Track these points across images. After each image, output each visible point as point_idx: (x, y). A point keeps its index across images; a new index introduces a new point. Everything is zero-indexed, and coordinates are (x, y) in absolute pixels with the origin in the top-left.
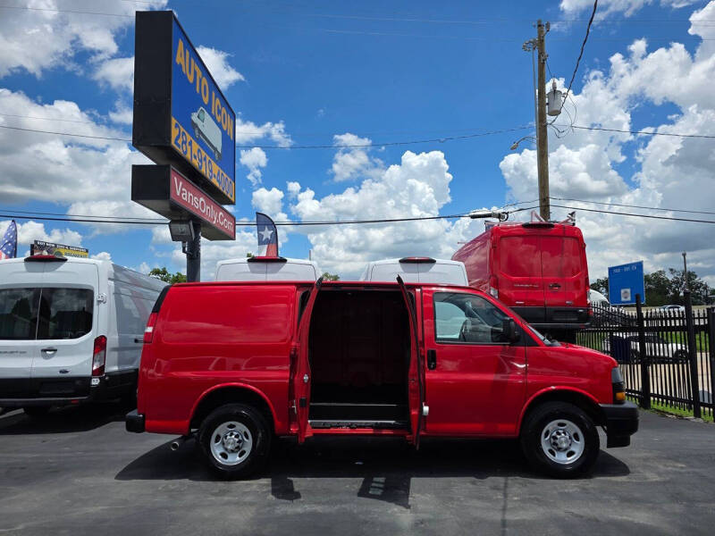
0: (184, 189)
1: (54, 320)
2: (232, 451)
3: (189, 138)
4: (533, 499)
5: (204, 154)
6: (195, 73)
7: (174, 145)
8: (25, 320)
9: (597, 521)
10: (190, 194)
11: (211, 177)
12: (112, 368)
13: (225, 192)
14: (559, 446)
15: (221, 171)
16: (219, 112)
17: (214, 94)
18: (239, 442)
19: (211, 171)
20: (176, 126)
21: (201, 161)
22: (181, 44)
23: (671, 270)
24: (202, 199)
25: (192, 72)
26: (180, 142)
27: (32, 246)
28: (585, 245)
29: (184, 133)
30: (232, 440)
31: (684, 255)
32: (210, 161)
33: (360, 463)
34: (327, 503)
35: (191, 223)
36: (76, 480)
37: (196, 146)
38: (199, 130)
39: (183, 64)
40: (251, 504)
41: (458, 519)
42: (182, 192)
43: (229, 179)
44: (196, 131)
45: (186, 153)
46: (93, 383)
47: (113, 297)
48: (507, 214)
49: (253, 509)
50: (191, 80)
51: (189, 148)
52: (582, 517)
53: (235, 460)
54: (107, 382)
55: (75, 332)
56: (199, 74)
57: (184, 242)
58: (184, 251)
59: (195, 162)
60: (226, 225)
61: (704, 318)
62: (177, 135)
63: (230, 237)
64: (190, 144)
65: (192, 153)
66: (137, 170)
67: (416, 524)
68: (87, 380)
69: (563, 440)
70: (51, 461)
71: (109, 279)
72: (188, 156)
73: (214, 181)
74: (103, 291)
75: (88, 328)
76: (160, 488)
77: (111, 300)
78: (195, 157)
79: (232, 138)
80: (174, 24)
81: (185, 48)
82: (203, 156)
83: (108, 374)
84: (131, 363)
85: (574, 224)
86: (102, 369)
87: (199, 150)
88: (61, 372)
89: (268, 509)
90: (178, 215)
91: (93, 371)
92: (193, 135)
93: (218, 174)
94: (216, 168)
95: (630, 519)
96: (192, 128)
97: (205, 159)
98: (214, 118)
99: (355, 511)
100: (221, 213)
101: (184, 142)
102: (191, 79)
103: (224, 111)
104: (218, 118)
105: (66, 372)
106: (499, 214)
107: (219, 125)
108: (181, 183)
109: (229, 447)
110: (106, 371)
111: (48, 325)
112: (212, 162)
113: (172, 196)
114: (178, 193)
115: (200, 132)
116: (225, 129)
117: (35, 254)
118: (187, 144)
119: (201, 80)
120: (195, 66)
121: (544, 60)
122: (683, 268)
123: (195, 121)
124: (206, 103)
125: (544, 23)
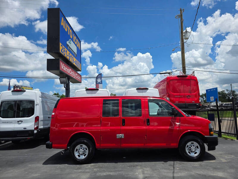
0: (64, 67)
1: (22, 111)
2: (82, 154)
3: (66, 49)
4: (183, 169)
5: (71, 55)
6: (68, 28)
7: (61, 52)
8: (12, 111)
9: (206, 176)
10: (66, 68)
11: (73, 62)
12: (41, 127)
13: (78, 67)
14: (192, 151)
15: (77, 60)
16: (76, 41)
17: (74, 35)
18: (84, 151)
19: (73, 60)
20: (61, 46)
21: (70, 57)
22: (63, 19)
23: (227, 90)
24: (70, 70)
27: (14, 87)
28: (198, 82)
29: (64, 48)
30: (81, 151)
31: (231, 85)
32: (73, 57)
33: (125, 158)
34: (114, 171)
35: (67, 78)
36: (30, 165)
37: (68, 52)
39: (64, 25)
40: (88, 172)
41: (158, 176)
42: (63, 67)
43: (79, 63)
44: (68, 47)
45: (65, 55)
46: (35, 132)
47: (41, 103)
48: (172, 72)
49: (89, 174)
51: (66, 53)
52: (200, 174)
53: (83, 157)
54: (39, 131)
55: (28, 115)
56: (69, 28)
57: (64, 84)
58: (64, 87)
59: (68, 58)
60: (78, 78)
62: (62, 48)
63: (80, 82)
64: (66, 51)
65: (67, 54)
66: (49, 60)
69: (193, 148)
70: (21, 159)
71: (40, 97)
73: (74, 64)
74: (38, 101)
75: (33, 114)
76: (58, 167)
77: (41, 104)
78: (68, 56)
79: (80, 49)
80: (60, 12)
83: (39, 129)
84: (47, 125)
85: (194, 75)
86: (37, 127)
87: (69, 54)
88: (24, 128)
90: (62, 75)
91: (35, 128)
93: (76, 61)
94: (75, 59)
95: (217, 175)
96: (67, 46)
97: (71, 56)
98: (74, 43)
99: (123, 174)
100: (76, 74)
101: (64, 51)
102: (66, 30)
103: (77, 40)
104: (76, 43)
105: (26, 128)
106: (169, 73)
107: (76, 45)
108: (63, 65)
109: (81, 153)
110: (39, 128)
111: (19, 113)
112: (74, 57)
113: (60, 69)
114: (62, 68)
115: (70, 48)
116: (78, 46)
117: (15, 89)
118: (65, 52)
119: (69, 30)
120: (67, 26)
121: (182, 21)
122: (231, 89)
123: (68, 44)
124: (72, 38)
125: (182, 9)
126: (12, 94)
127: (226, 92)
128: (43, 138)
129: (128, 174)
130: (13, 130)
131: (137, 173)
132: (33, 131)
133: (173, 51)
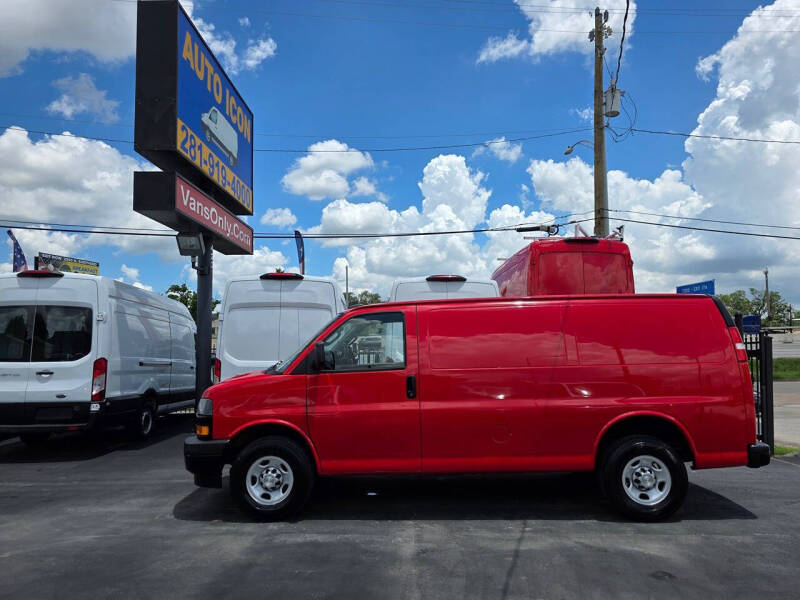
0: (191, 199)
1: (52, 341)
3: (198, 141)
5: (216, 159)
6: (206, 68)
7: (181, 150)
8: (20, 340)
10: (199, 204)
11: (224, 185)
12: (113, 393)
13: (241, 201)
15: (237, 178)
16: (235, 112)
17: (228, 92)
19: (224, 178)
20: (183, 128)
21: (212, 166)
22: (188, 38)
23: (752, 290)
24: (213, 210)
25: (203, 68)
26: (187, 146)
27: (36, 259)
28: (632, 263)
29: (192, 136)
31: (766, 273)
32: (223, 168)
33: (374, 494)
34: (329, 533)
35: (201, 236)
36: (69, 509)
37: (206, 150)
38: (211, 132)
39: (191, 60)
40: (251, 534)
41: (463, 549)
42: (189, 201)
43: (246, 187)
44: (208, 134)
45: (194, 158)
46: (92, 409)
47: (114, 316)
48: (557, 227)
49: (251, 539)
50: (201, 77)
51: (198, 153)
54: (107, 408)
55: (73, 354)
56: (211, 69)
57: (193, 257)
58: (193, 266)
59: (206, 169)
60: (241, 238)
61: (756, 343)
62: (184, 139)
63: (250, 253)
64: (200, 148)
65: (201, 158)
66: (139, 177)
67: (418, 554)
68: (85, 405)
70: (45, 490)
71: (110, 296)
72: (197, 162)
73: (228, 189)
74: (103, 310)
75: (86, 349)
76: (157, 518)
77: (112, 319)
78: (205, 162)
79: (249, 140)
80: (180, 14)
81: (193, 41)
82: (216, 162)
83: (108, 400)
84: (136, 388)
85: (622, 239)
86: (102, 394)
87: (210, 155)
88: (58, 397)
89: (267, 538)
90: (185, 226)
91: (92, 396)
92: (203, 138)
93: (234, 182)
94: (230, 175)
96: (202, 130)
97: (217, 165)
98: (228, 119)
99: (357, 541)
100: (236, 225)
101: (193, 147)
102: (201, 75)
103: (240, 110)
104: (234, 119)
105: (63, 396)
106: (549, 228)
107: (235, 127)
108: (188, 192)
110: (107, 396)
111: (44, 346)
112: (226, 168)
113: (178, 206)
114: (185, 203)
115: (212, 135)
116: (241, 131)
117: (40, 269)
118: (197, 148)
119: (212, 77)
120: (205, 61)
121: (601, 55)
122: (765, 288)
123: (206, 123)
124: (219, 102)
125: (602, 12)
126: (18, 286)
127: (750, 298)
128: (121, 427)
129: (372, 542)
130: (22, 400)
131: (400, 539)
132: (87, 405)
133: (566, 154)
